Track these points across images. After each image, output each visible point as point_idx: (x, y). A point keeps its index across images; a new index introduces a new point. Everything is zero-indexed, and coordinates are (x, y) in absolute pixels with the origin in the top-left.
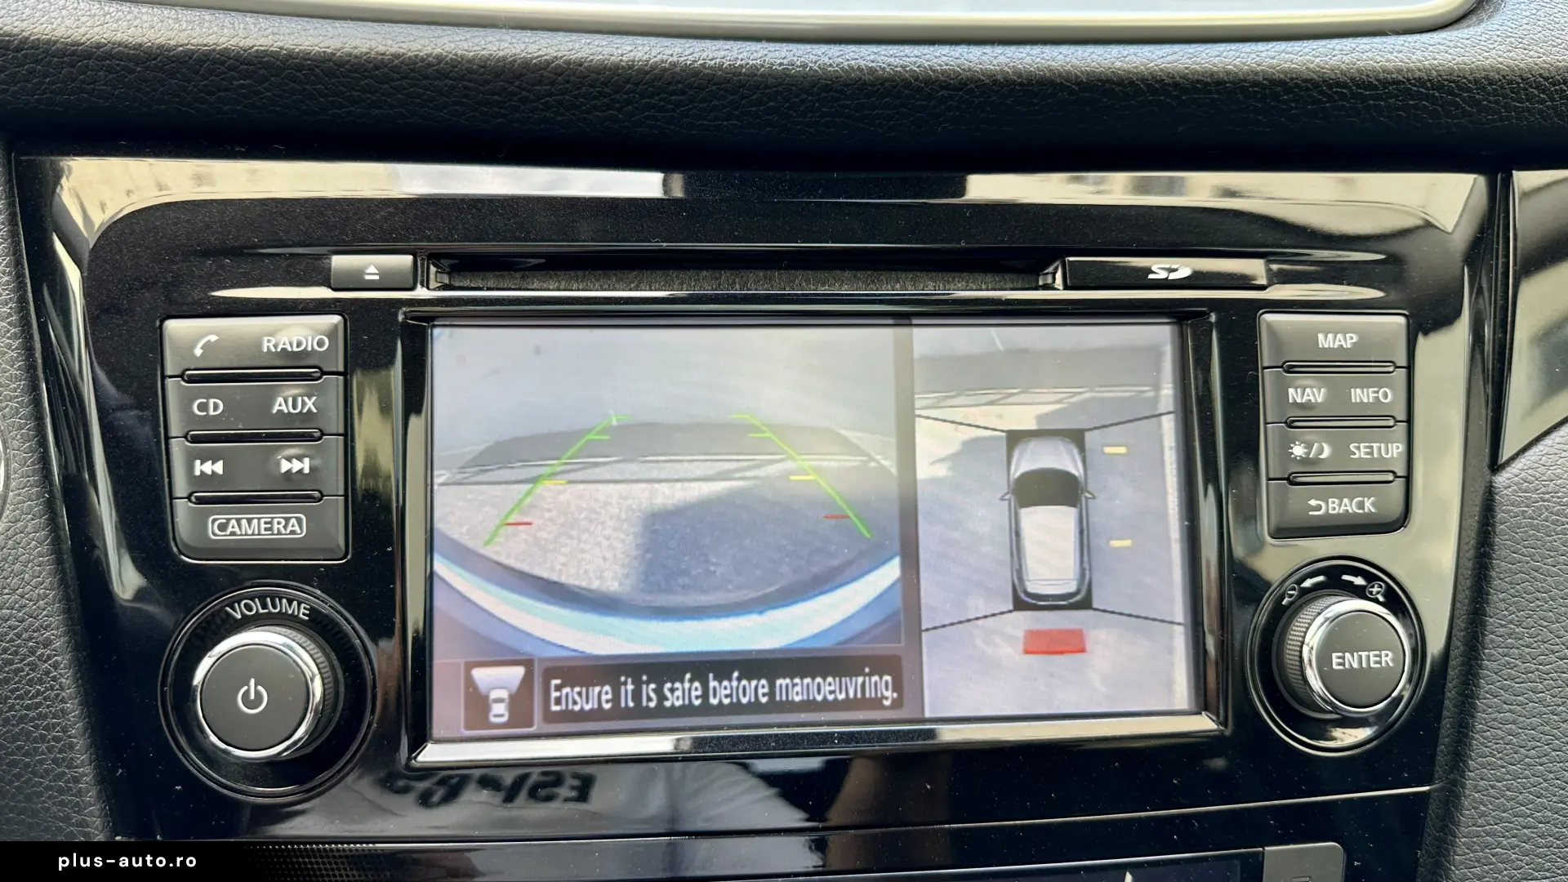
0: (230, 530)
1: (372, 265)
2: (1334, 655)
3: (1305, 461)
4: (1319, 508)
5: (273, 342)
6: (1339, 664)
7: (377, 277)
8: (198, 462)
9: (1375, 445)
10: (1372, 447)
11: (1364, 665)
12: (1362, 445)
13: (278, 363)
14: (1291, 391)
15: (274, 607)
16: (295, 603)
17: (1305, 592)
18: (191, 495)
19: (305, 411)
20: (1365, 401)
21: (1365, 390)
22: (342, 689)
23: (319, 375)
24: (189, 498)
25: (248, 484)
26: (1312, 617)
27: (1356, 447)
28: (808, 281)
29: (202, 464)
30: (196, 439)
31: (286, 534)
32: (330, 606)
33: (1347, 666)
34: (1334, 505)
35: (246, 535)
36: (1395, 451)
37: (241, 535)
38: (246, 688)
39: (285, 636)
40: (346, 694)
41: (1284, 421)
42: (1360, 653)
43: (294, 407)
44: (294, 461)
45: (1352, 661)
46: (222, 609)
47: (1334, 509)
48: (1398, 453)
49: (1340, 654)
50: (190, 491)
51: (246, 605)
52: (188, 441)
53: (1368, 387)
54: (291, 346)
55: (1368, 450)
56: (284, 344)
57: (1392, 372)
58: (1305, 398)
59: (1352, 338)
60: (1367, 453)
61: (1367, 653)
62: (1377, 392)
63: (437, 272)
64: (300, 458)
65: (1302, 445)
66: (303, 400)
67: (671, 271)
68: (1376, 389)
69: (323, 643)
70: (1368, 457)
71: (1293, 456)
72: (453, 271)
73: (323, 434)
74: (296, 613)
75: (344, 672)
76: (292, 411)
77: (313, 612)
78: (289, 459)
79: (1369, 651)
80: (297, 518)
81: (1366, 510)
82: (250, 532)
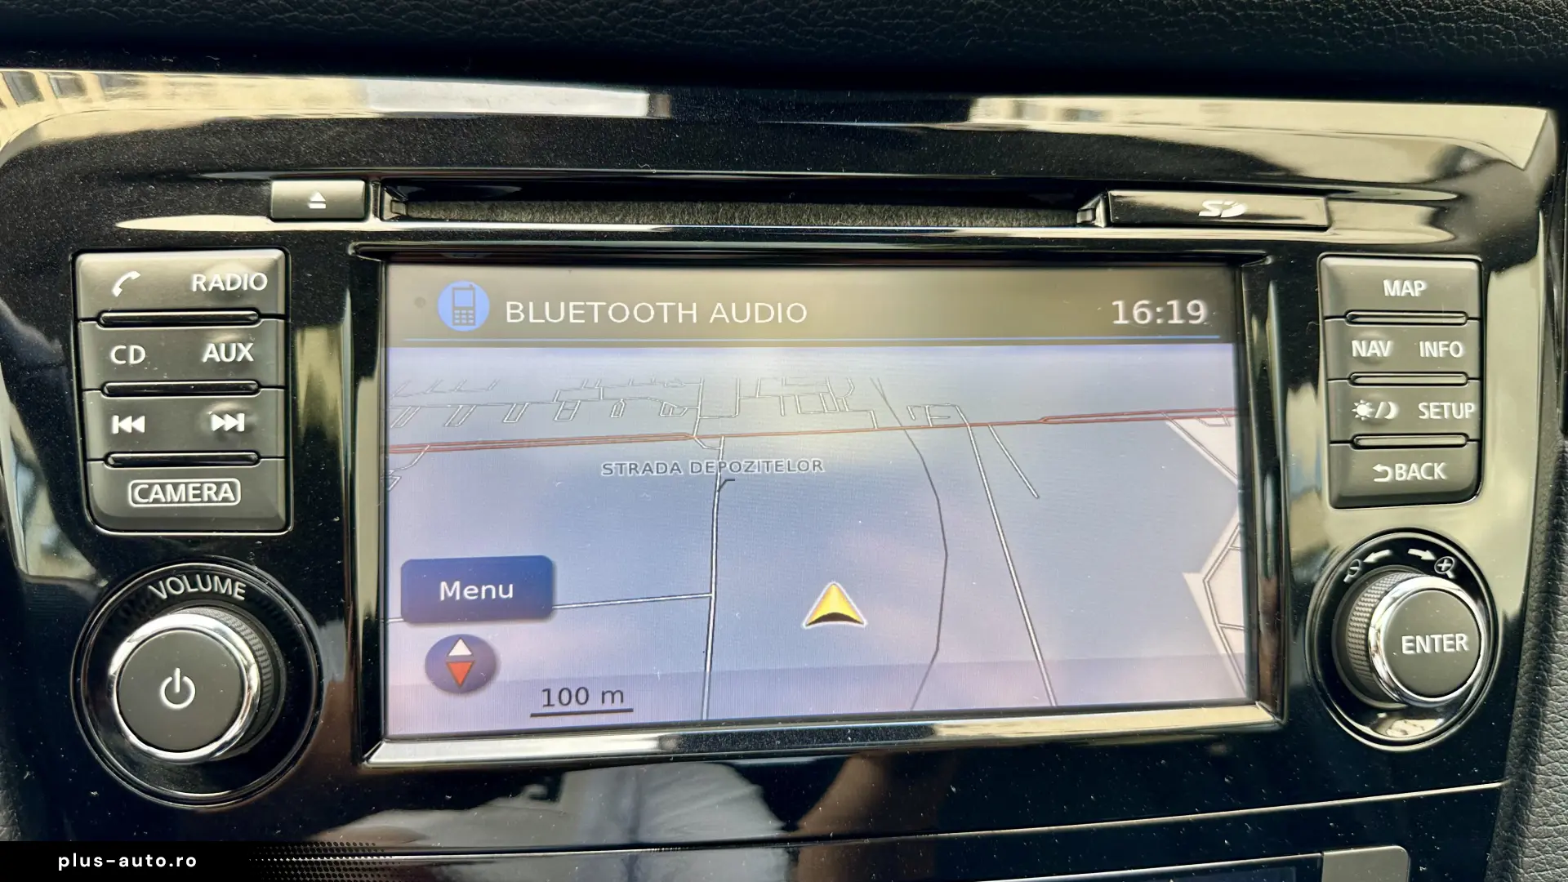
0: (153, 496)
1: (316, 192)
2: (1404, 638)
3: (1369, 422)
4: (1385, 474)
5: (204, 280)
6: (1410, 649)
7: (323, 206)
8: (116, 418)
9: (1446, 405)
10: (1442, 407)
11: (1437, 650)
12: (1432, 404)
13: (209, 305)
14: (1355, 343)
15: (205, 585)
16: (229, 581)
17: (1368, 567)
18: (108, 455)
19: (239, 359)
20: (1435, 355)
21: (1435, 343)
22: (284, 679)
23: (256, 318)
24: (105, 459)
25: (175, 444)
26: (1379, 596)
27: (1425, 406)
28: (817, 216)
29: (120, 420)
30: (114, 392)
31: (217, 502)
32: (269, 585)
33: (1418, 651)
34: (1402, 471)
35: (171, 502)
36: (1467, 411)
37: (166, 503)
38: (170, 679)
39: (216, 619)
40: (288, 685)
41: (1347, 376)
42: (1432, 636)
43: (228, 355)
44: (227, 417)
45: (1423, 645)
46: (145, 588)
47: (1401, 475)
48: (1471, 414)
49: (1411, 637)
50: (107, 451)
51: (171, 582)
52: (104, 393)
53: (1438, 341)
54: (224, 285)
55: (1437, 410)
56: (216, 283)
57: (1464, 324)
58: (1371, 351)
59: (1420, 286)
60: (1437, 414)
61: (1440, 636)
62: (1448, 346)
63: (392, 201)
64: (233, 414)
65: (1368, 404)
66: (237, 347)
67: (661, 203)
68: (1446, 343)
69: (263, 628)
70: (1438, 417)
71: (1357, 416)
72: (412, 200)
73: (260, 386)
74: (230, 593)
75: (286, 659)
76: (225, 359)
77: (250, 592)
78: (221, 415)
79: (1442, 635)
80: (230, 483)
81: (1436, 477)
82: (176, 499)
